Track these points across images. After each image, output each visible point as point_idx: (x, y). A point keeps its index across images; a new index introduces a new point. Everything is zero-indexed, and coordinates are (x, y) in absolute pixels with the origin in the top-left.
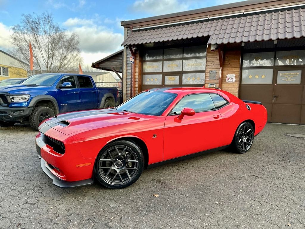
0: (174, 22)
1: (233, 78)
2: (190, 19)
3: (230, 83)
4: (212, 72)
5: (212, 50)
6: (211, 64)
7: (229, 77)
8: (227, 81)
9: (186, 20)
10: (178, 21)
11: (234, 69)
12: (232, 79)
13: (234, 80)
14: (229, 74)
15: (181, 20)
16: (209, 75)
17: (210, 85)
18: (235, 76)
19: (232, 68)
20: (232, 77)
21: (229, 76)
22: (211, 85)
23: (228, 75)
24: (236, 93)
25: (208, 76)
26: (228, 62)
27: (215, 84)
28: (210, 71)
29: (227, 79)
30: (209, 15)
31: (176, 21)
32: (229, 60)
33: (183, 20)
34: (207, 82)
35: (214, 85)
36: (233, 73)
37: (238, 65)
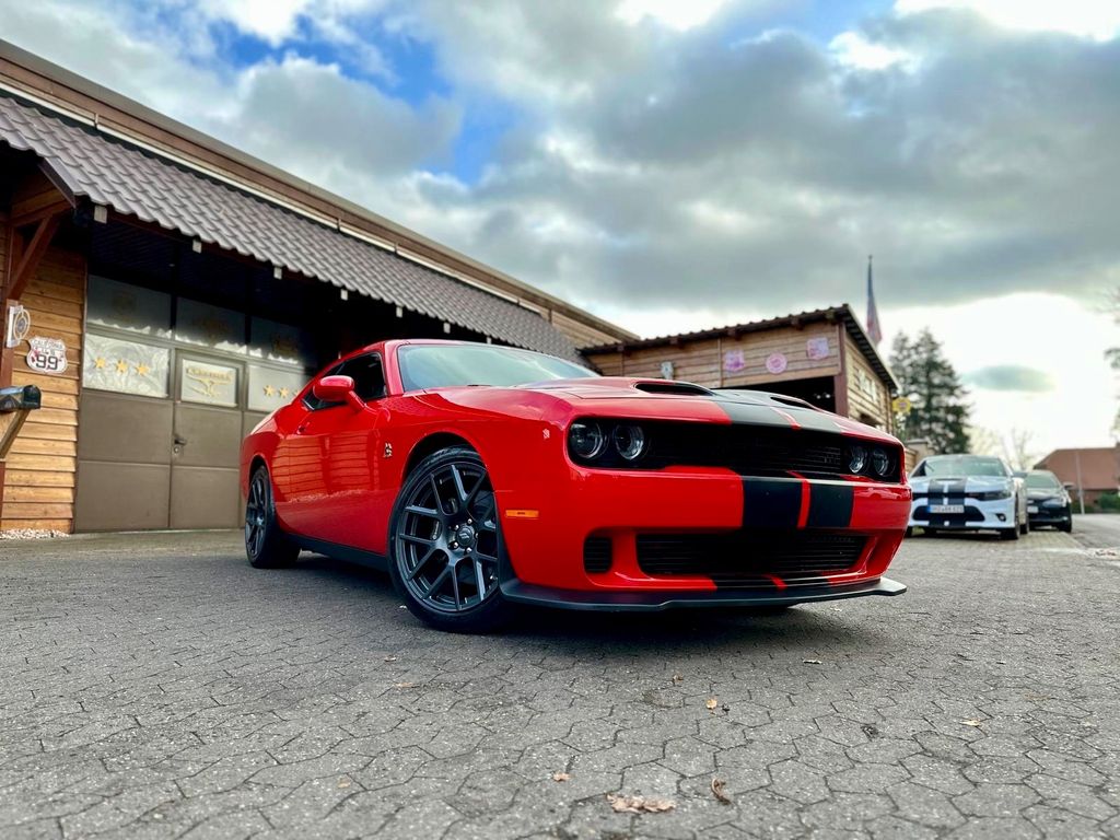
1: (58, 354)
3: (46, 375)
7: (40, 350)
8: (30, 362)
11: (62, 323)
12: (53, 360)
13: (62, 366)
14: (42, 336)
18: (64, 347)
19: (52, 316)
20: (53, 352)
21: (36, 342)
23: (38, 339)
24: (69, 417)
26: (34, 285)
29: (32, 354)
32: (40, 279)
36: (55, 337)
37: (77, 308)
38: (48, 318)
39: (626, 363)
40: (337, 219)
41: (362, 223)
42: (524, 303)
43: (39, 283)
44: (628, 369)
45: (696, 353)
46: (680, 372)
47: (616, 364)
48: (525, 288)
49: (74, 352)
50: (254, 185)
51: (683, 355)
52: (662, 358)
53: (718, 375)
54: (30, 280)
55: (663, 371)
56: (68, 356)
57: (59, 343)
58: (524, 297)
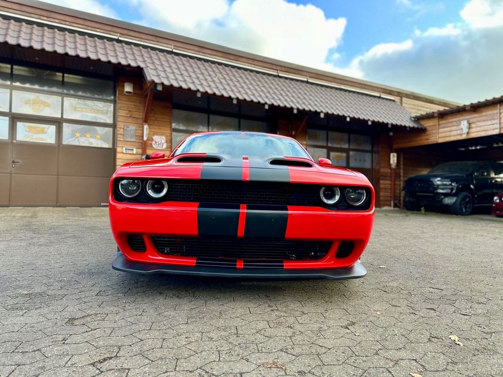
0: (45, 18)
1: (163, 142)
2: (84, 27)
3: (159, 150)
4: (128, 129)
5: (127, 92)
6: (125, 115)
7: (156, 140)
8: (153, 145)
9: (75, 25)
10: (57, 21)
11: (164, 130)
12: (161, 144)
13: (165, 146)
14: (157, 135)
15: (64, 23)
16: (122, 133)
17: (126, 149)
18: (165, 139)
19: (160, 127)
20: (161, 141)
21: (156, 138)
22: (128, 149)
25: (120, 134)
26: (154, 116)
27: (135, 150)
28: (124, 126)
29: (154, 142)
30: (120, 34)
31: (52, 20)
32: (155, 114)
33: (67, 23)
34: (120, 144)
35: (133, 150)
36: (162, 135)
37: (169, 123)
38: (159, 128)
39: (441, 122)
40: (277, 70)
41: (289, 70)
42: (383, 96)
43: (156, 115)
44: (442, 126)
45: (484, 114)
46: (473, 125)
47: (434, 124)
48: (384, 87)
49: (169, 141)
50: (238, 62)
51: (476, 115)
52: (462, 118)
53: (498, 126)
54: (152, 115)
55: (462, 126)
56: (167, 142)
57: (163, 137)
58: (384, 93)
